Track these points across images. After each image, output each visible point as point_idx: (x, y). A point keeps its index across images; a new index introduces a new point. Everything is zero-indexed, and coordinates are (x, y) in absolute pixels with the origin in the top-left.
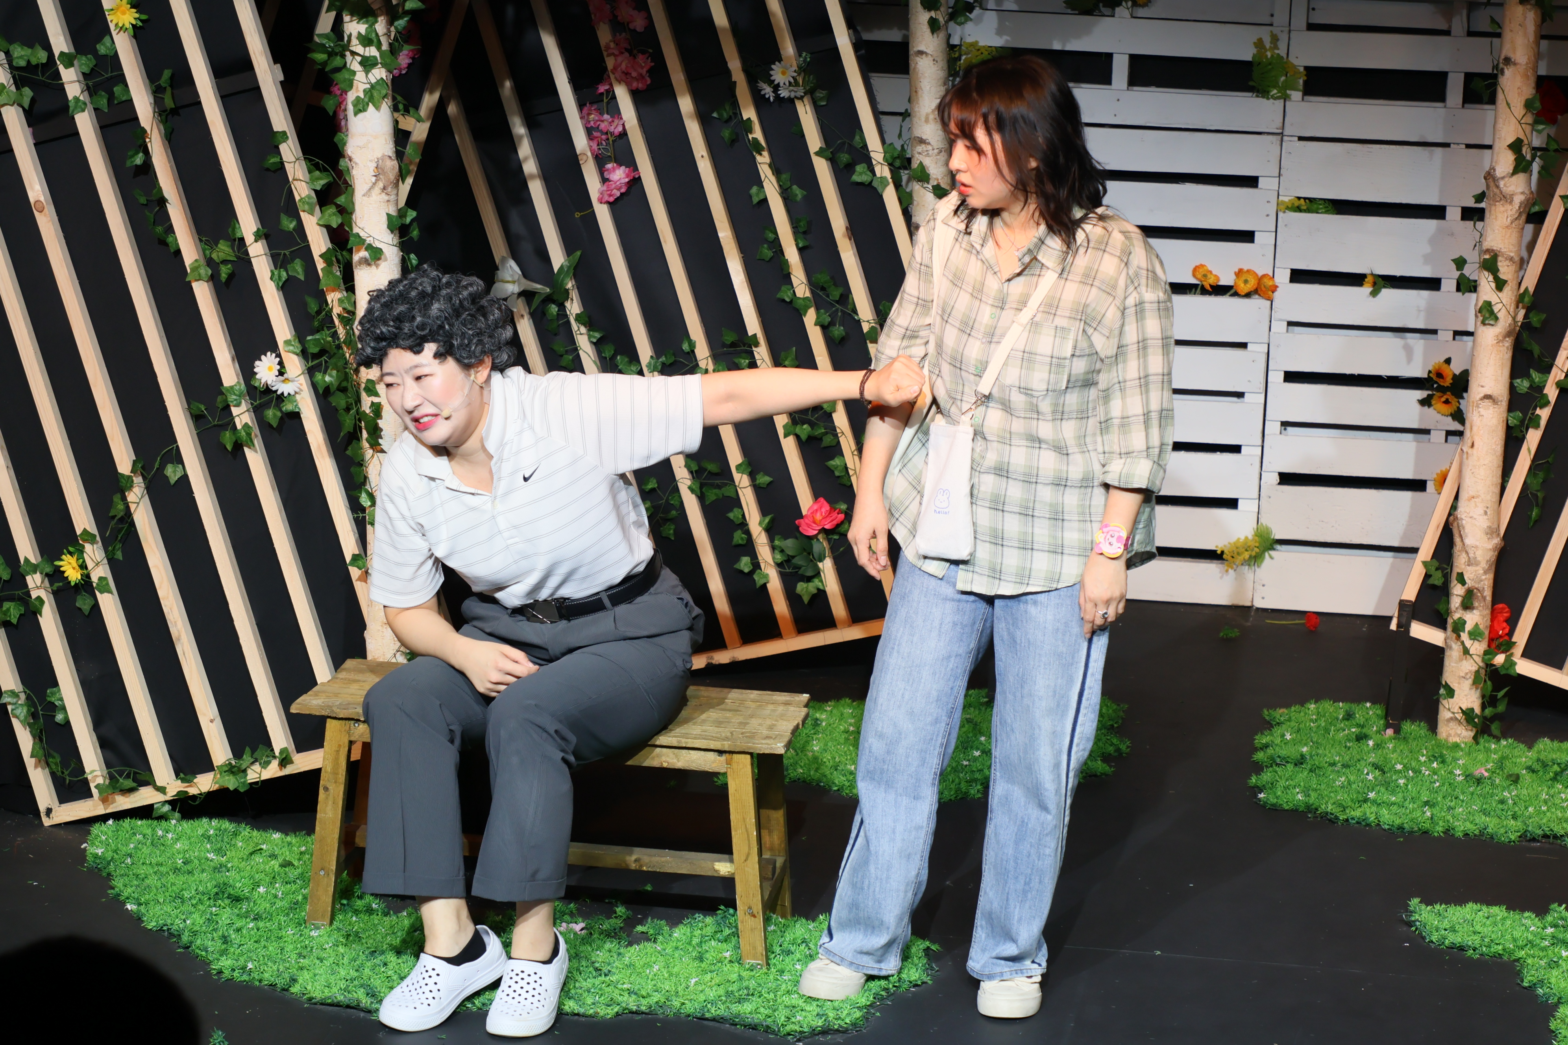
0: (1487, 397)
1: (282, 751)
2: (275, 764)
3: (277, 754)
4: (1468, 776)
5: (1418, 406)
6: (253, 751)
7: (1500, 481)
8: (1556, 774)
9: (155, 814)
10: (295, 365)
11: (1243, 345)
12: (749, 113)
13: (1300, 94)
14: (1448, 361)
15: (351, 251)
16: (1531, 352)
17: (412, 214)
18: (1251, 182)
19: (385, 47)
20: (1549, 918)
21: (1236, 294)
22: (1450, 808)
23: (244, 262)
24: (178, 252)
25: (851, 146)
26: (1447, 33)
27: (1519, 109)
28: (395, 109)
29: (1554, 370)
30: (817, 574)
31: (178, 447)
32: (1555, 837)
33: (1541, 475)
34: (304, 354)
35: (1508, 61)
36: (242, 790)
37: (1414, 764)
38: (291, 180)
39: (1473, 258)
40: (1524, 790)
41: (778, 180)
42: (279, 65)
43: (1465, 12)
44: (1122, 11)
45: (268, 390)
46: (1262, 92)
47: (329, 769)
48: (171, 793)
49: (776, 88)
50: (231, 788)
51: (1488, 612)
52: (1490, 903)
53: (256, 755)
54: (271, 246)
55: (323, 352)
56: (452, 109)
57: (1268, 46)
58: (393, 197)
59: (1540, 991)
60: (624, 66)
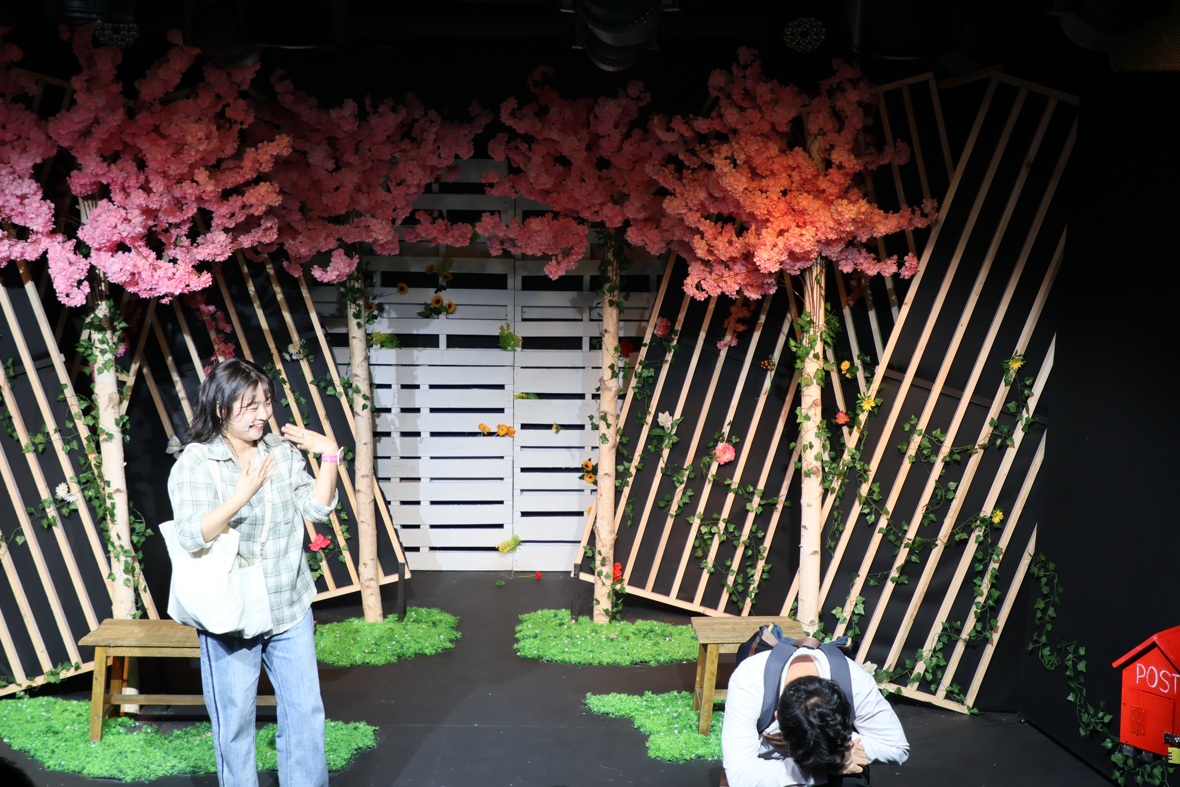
0: (606, 474)
1: (76, 664)
2: (73, 669)
3: (73, 664)
4: (607, 638)
5: (579, 480)
6: (62, 664)
7: (613, 510)
8: (645, 635)
9: (17, 697)
10: (75, 488)
11: (502, 457)
12: (279, 366)
13: (520, 349)
14: (590, 460)
15: (99, 435)
16: (623, 454)
17: (127, 418)
18: (502, 387)
19: (111, 344)
20: (644, 698)
21: (498, 435)
22: (600, 653)
23: (49, 443)
24: (18, 440)
25: (325, 379)
26: (581, 320)
27: (612, 351)
28: (117, 371)
29: (634, 461)
30: (320, 568)
31: (21, 529)
32: (646, 662)
33: (631, 506)
34: (79, 482)
35: (606, 331)
36: (58, 682)
37: (584, 634)
38: (70, 404)
39: (597, 416)
40: (631, 643)
41: (294, 395)
42: (62, 355)
43: (588, 311)
44: (442, 316)
45: (63, 500)
46: (504, 348)
47: (97, 670)
48: (24, 687)
49: (291, 355)
50: (53, 682)
51: (612, 567)
52: (620, 692)
53: (64, 666)
54: (62, 436)
55: (88, 482)
56: (145, 371)
57: (505, 328)
58: (117, 411)
59: (642, 730)
60: (222, 348)
